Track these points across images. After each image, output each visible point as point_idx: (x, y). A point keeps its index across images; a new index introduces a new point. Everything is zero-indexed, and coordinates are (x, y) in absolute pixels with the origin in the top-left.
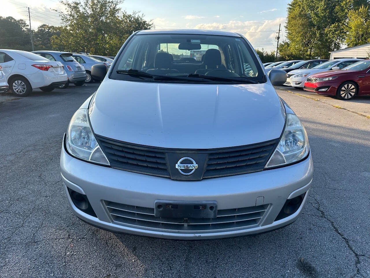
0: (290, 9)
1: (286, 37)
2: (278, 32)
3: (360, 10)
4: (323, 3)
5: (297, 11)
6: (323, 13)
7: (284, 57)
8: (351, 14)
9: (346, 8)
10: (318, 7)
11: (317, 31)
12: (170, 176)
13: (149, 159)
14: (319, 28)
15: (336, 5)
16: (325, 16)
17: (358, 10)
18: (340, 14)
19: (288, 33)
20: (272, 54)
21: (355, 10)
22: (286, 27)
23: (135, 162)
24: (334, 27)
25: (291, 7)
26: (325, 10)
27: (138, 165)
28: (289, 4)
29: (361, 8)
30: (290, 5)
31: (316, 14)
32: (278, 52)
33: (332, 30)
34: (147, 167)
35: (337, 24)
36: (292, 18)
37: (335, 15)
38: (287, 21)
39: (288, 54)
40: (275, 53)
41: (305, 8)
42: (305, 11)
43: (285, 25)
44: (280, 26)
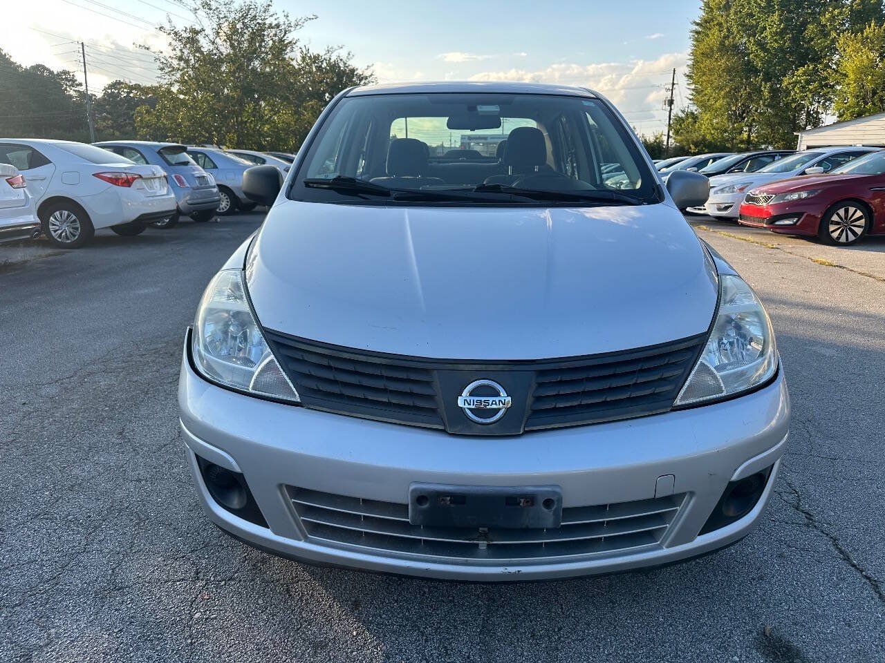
0: (698, 33)
1: (690, 99)
2: (671, 88)
3: (867, 31)
4: (776, 17)
5: (715, 36)
6: (776, 41)
7: (686, 147)
8: (845, 43)
9: (832, 29)
10: (765, 28)
11: (763, 83)
12: (445, 425)
13: (393, 386)
14: (767, 78)
15: (809, 23)
16: (781, 49)
17: (862, 33)
18: (818, 43)
19: (693, 90)
20: (655, 141)
21: (855, 32)
22: (688, 76)
23: (359, 394)
24: (804, 73)
25: (700, 29)
26: (782, 33)
27: (366, 400)
28: (695, 22)
29: (870, 26)
30: (698, 24)
31: (761, 45)
32: (671, 134)
33: (800, 82)
34: (389, 404)
35: (811, 67)
36: (703, 54)
37: (805, 46)
38: (690, 63)
39: (694, 140)
40: (665, 138)
41: (734, 29)
42: (735, 38)
43: (687, 70)
44: (674, 73)
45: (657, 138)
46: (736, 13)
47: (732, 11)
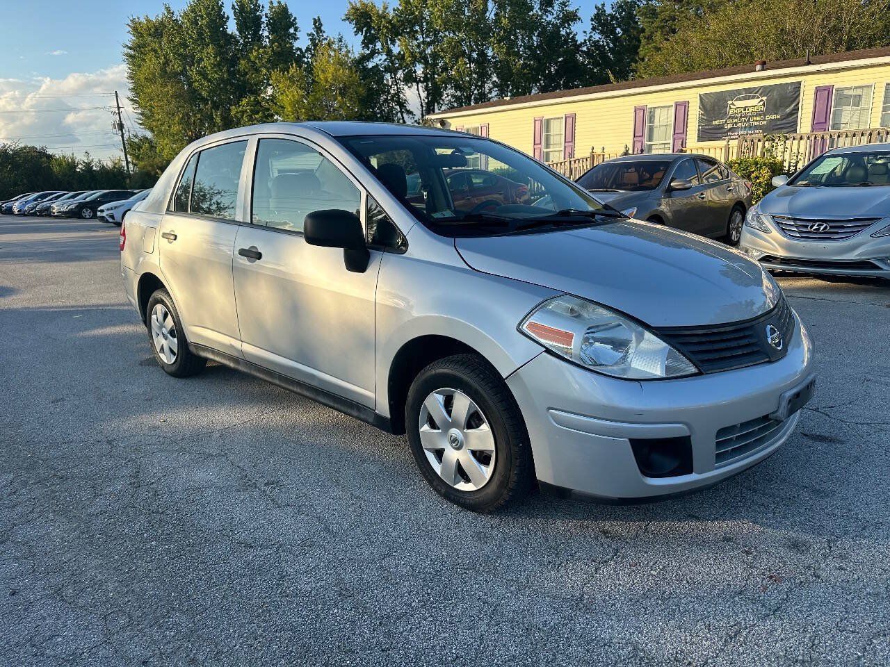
0: (131, 56)
1: (141, 124)
2: (117, 112)
3: (292, 71)
4: (210, 49)
5: (151, 63)
6: (216, 72)
7: (153, 173)
8: (277, 79)
9: (262, 66)
10: (202, 59)
11: (213, 111)
14: (216, 106)
15: (239, 58)
16: (222, 79)
17: (288, 72)
18: (252, 77)
19: (141, 114)
20: (114, 167)
21: (283, 70)
22: (132, 100)
24: (248, 104)
25: (132, 52)
26: (218, 65)
28: (126, 46)
29: (292, 66)
30: (130, 48)
31: (203, 74)
32: (129, 160)
33: (246, 111)
35: (252, 99)
36: (145, 78)
37: (242, 78)
38: (131, 86)
39: (159, 164)
40: (124, 164)
42: (173, 66)
43: (130, 94)
44: (117, 96)
45: (116, 164)
46: (169, 42)
47: (165, 39)
